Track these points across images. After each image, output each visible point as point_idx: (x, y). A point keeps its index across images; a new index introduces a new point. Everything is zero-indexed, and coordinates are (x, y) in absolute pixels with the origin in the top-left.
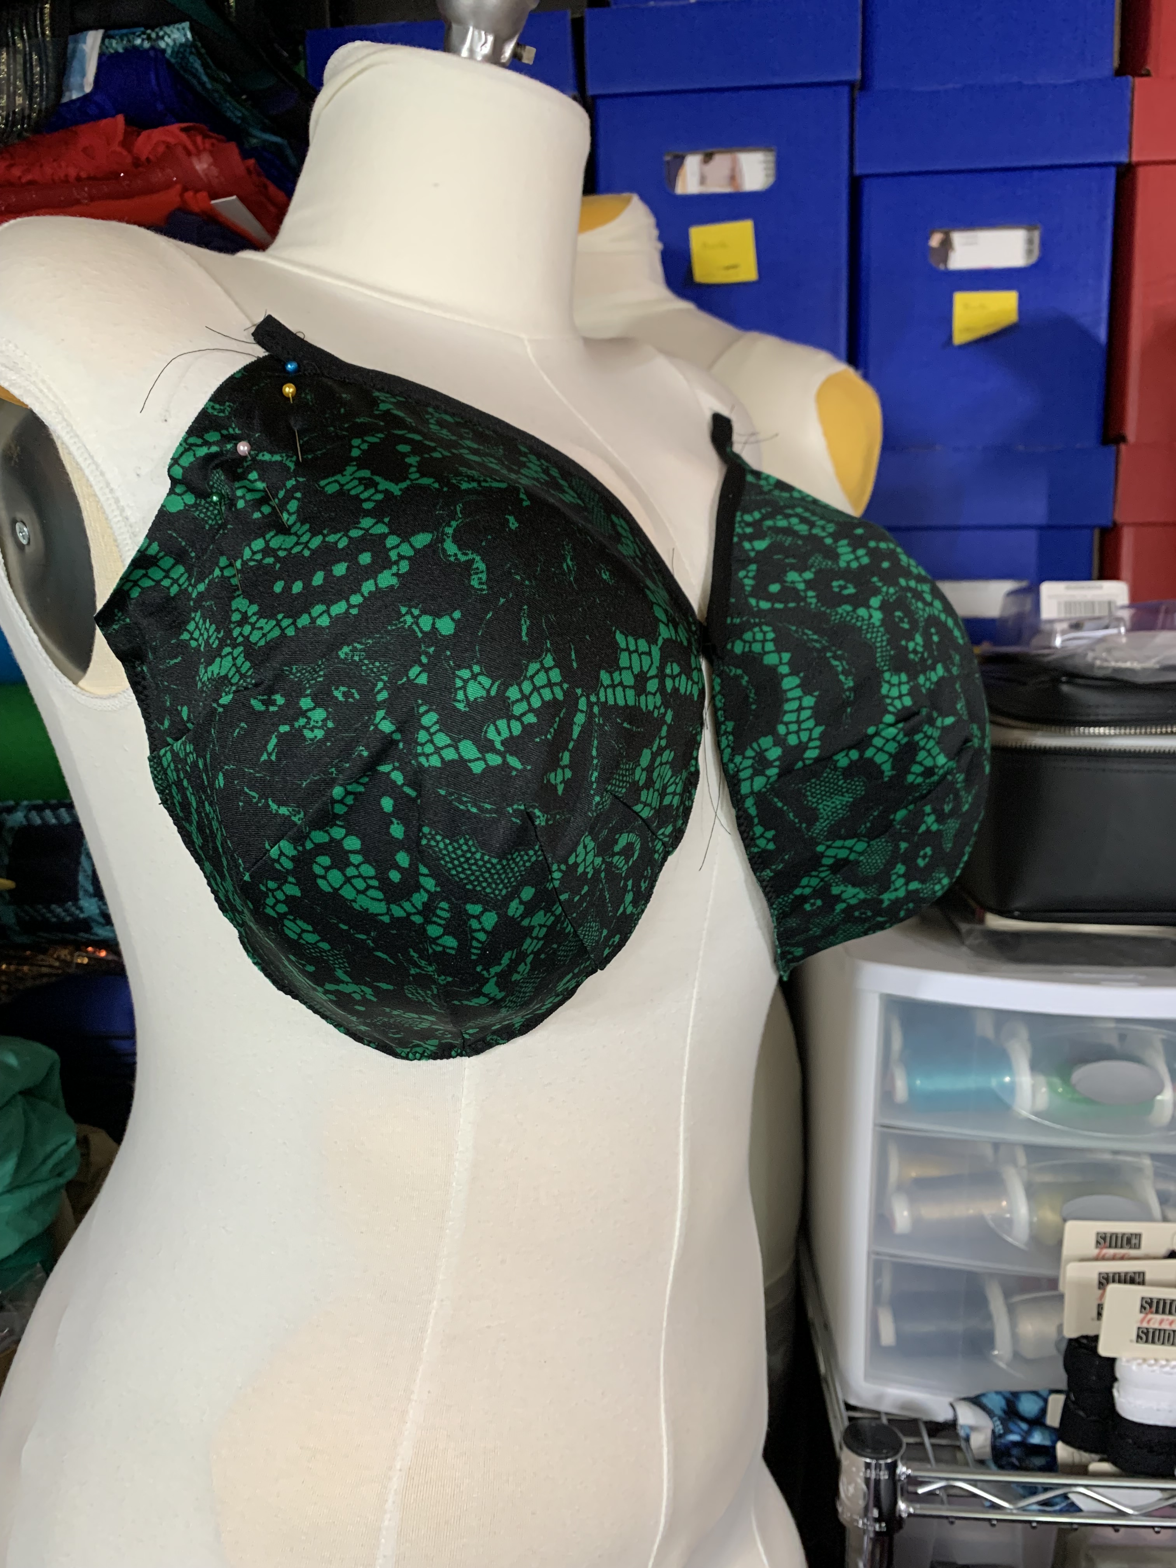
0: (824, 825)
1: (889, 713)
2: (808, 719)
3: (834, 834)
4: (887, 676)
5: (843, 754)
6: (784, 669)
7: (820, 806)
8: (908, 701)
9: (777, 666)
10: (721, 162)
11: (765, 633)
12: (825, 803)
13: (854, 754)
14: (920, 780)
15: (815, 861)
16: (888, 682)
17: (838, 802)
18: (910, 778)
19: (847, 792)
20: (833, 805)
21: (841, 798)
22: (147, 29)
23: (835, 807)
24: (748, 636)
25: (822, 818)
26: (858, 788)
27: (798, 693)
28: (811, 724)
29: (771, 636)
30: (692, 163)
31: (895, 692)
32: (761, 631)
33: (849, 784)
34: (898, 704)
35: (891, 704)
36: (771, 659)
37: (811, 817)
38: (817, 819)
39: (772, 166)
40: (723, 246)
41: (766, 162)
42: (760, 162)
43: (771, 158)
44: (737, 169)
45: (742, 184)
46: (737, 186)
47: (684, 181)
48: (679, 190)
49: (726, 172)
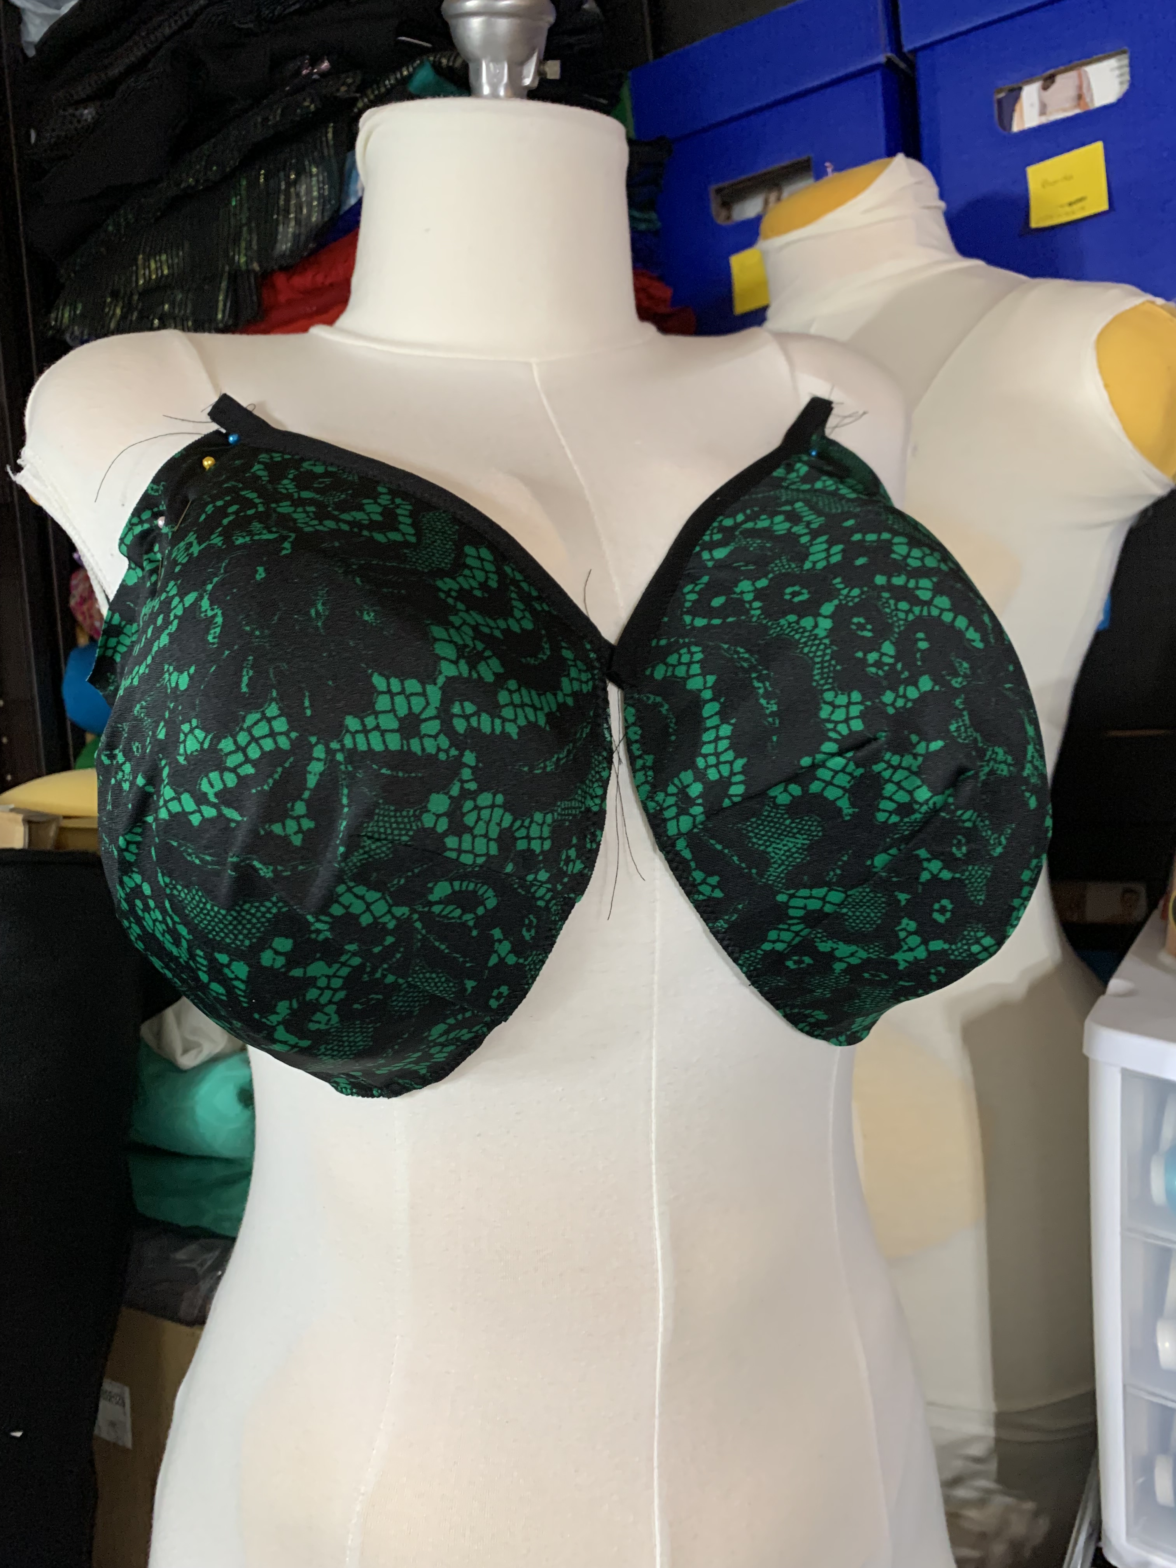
0: (779, 870)
1: (830, 739)
2: (726, 750)
3: (794, 881)
4: (829, 696)
5: (781, 788)
6: (707, 694)
7: (770, 849)
8: (857, 725)
9: (700, 691)
10: (1066, 83)
11: (692, 654)
12: (774, 845)
13: (795, 790)
14: (894, 819)
15: (780, 914)
16: (831, 704)
17: (791, 845)
18: (881, 817)
19: (798, 833)
20: (786, 848)
21: (793, 840)
23: (789, 850)
24: (673, 659)
25: (775, 863)
26: (813, 828)
27: (715, 721)
28: (729, 756)
29: (699, 656)
30: (1031, 93)
31: (840, 715)
32: (689, 652)
33: (799, 823)
34: (843, 729)
35: (834, 730)
36: (694, 684)
37: (762, 861)
38: (768, 864)
39: (1127, 70)
40: (1067, 178)
41: (1120, 67)
42: (1112, 70)
43: (1125, 60)
44: (1085, 86)
45: (1092, 100)
46: (1086, 104)
47: (1022, 116)
48: (1016, 128)
49: (1072, 92)
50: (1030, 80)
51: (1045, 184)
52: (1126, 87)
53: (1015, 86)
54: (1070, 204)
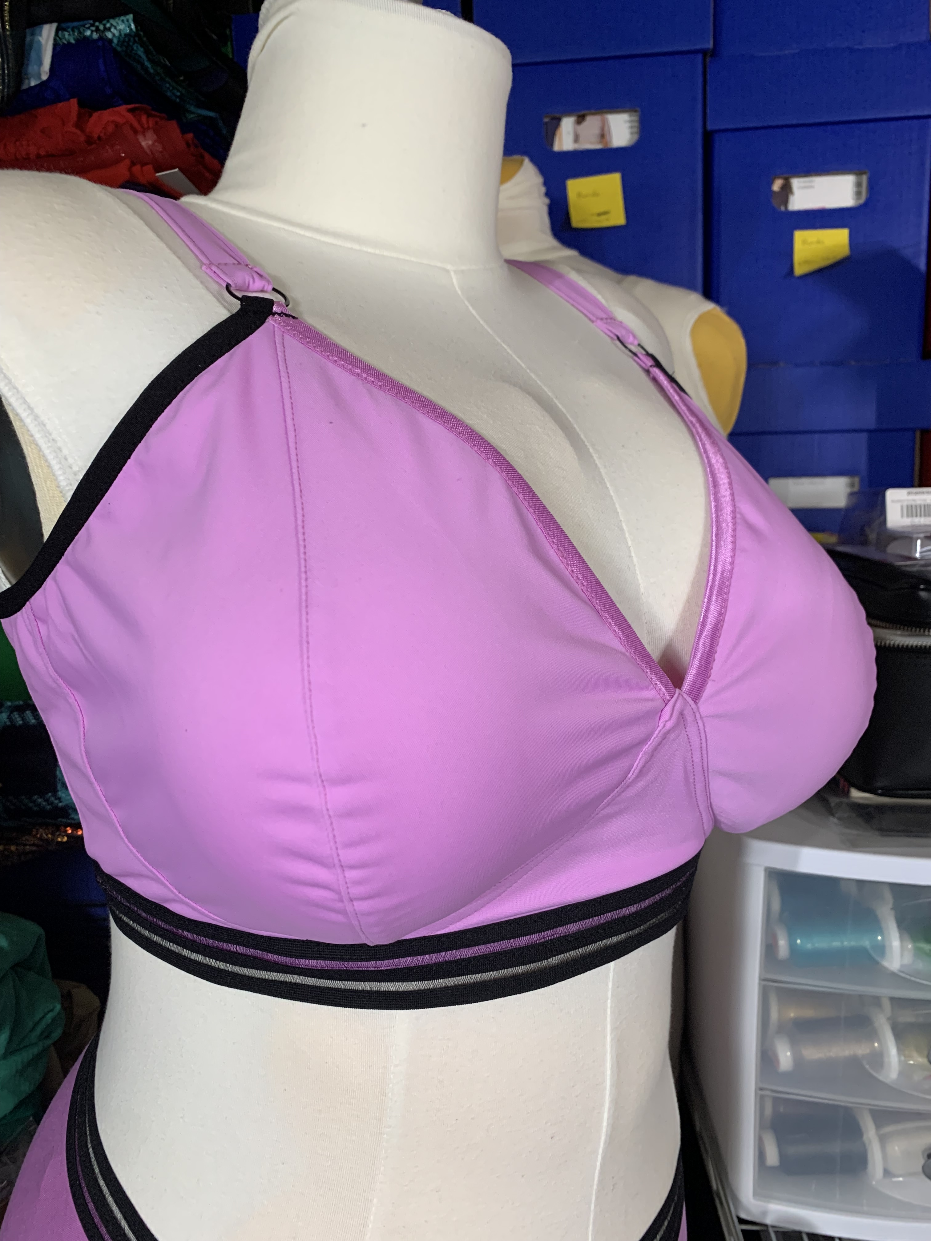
10: (592, 122)
22: (94, 22)
30: (567, 124)
39: (636, 124)
40: (595, 194)
41: (631, 121)
42: (626, 122)
43: (635, 118)
44: (606, 128)
45: (611, 141)
46: (606, 143)
47: (560, 139)
48: (557, 148)
49: (597, 131)
50: (568, 113)
51: (579, 195)
52: (636, 137)
53: (557, 115)
54: (599, 215)
